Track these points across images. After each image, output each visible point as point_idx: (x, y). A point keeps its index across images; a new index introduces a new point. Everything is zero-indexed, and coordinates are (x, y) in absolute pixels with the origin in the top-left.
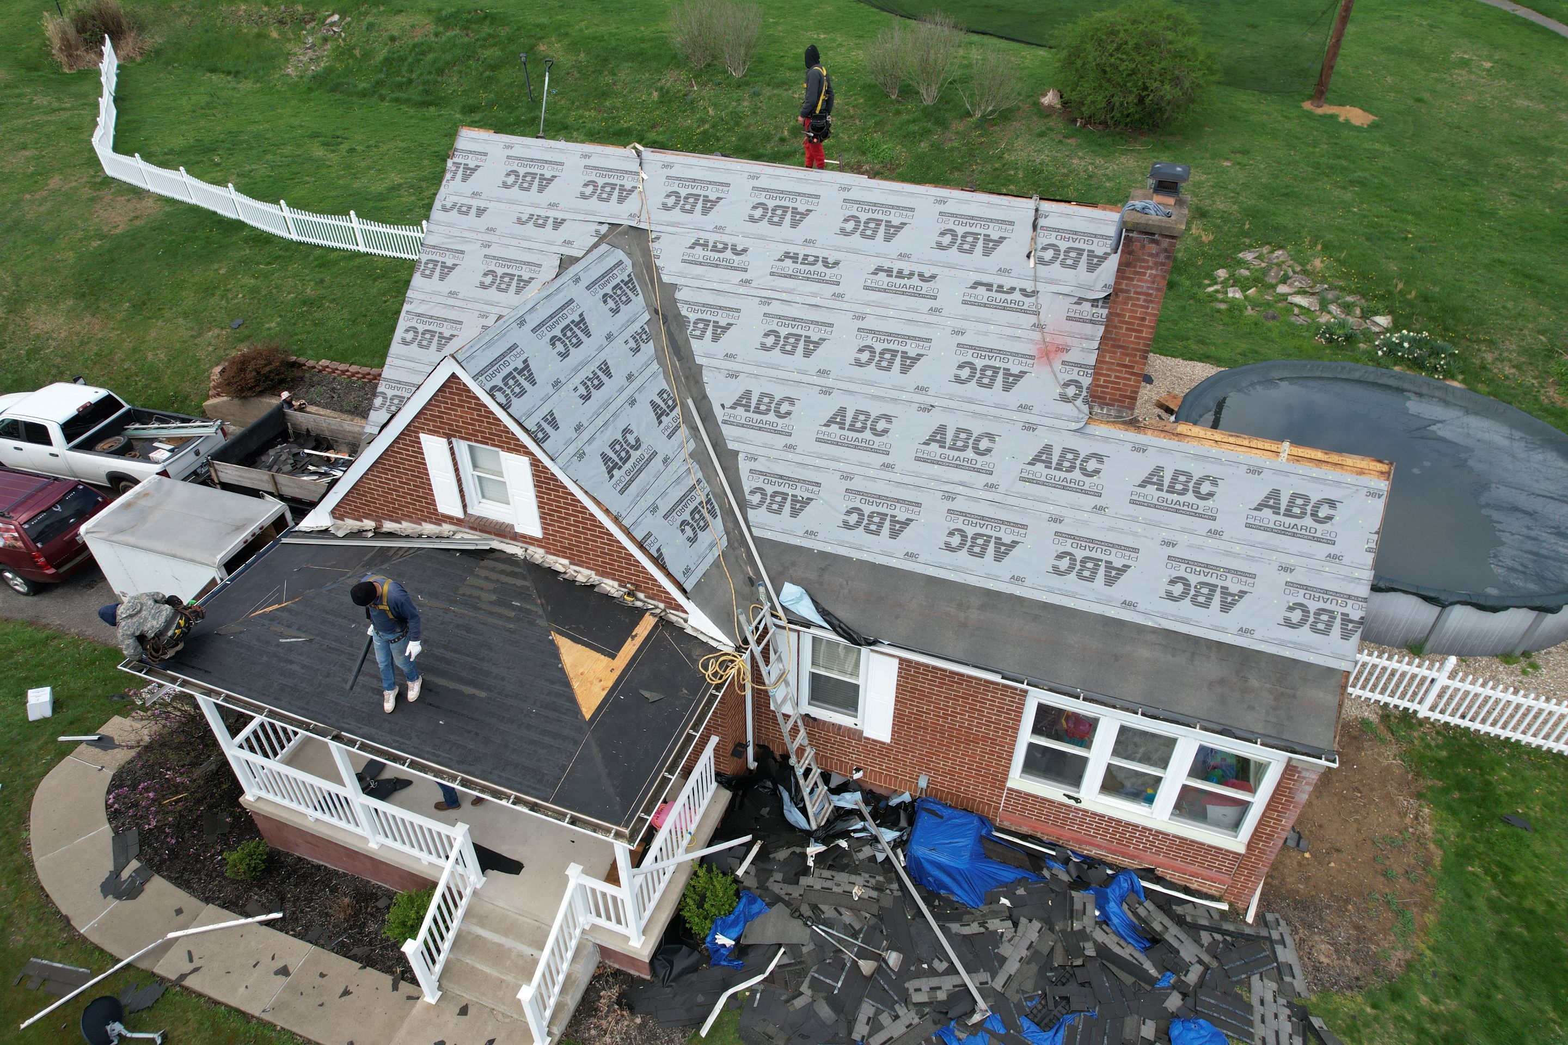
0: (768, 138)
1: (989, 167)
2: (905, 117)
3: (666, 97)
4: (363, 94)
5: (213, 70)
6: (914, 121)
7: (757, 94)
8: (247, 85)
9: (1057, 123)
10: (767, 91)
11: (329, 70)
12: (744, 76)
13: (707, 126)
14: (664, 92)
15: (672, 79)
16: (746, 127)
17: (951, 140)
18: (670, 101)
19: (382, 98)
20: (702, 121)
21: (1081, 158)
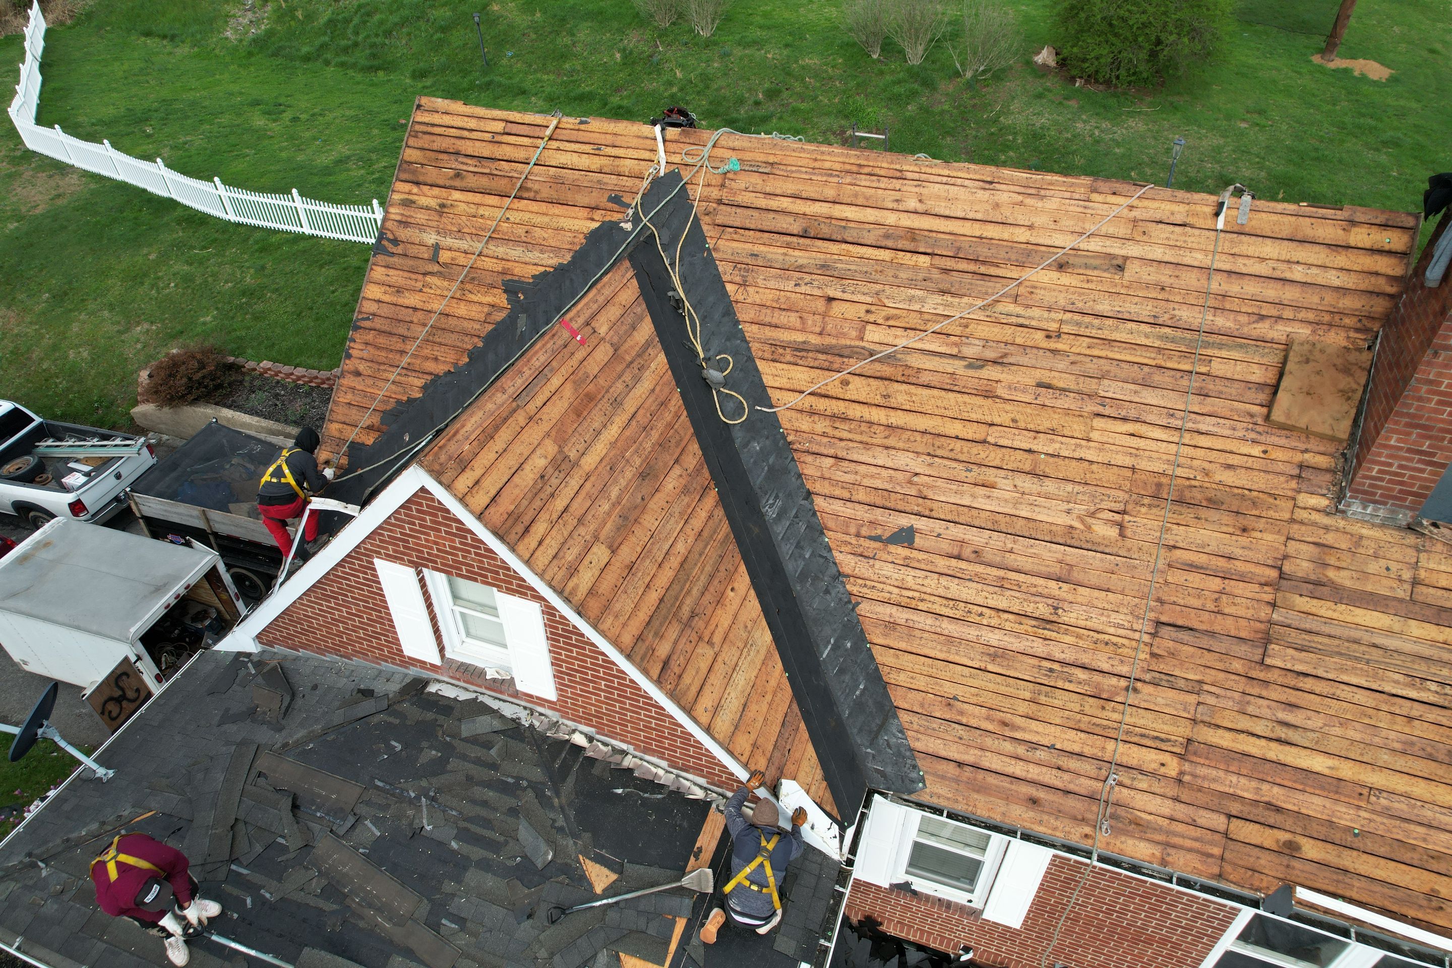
0: (741, 101)
1: (983, 132)
2: (889, 78)
3: (629, 59)
4: (307, 58)
5: (148, 34)
6: (899, 82)
7: (727, 55)
8: (184, 50)
9: (1052, 83)
10: (738, 52)
11: (270, 33)
12: (712, 35)
13: (675, 90)
14: (627, 55)
15: (634, 40)
16: (717, 90)
17: (940, 103)
18: (634, 63)
19: (327, 63)
20: (670, 84)
21: (1084, 122)
